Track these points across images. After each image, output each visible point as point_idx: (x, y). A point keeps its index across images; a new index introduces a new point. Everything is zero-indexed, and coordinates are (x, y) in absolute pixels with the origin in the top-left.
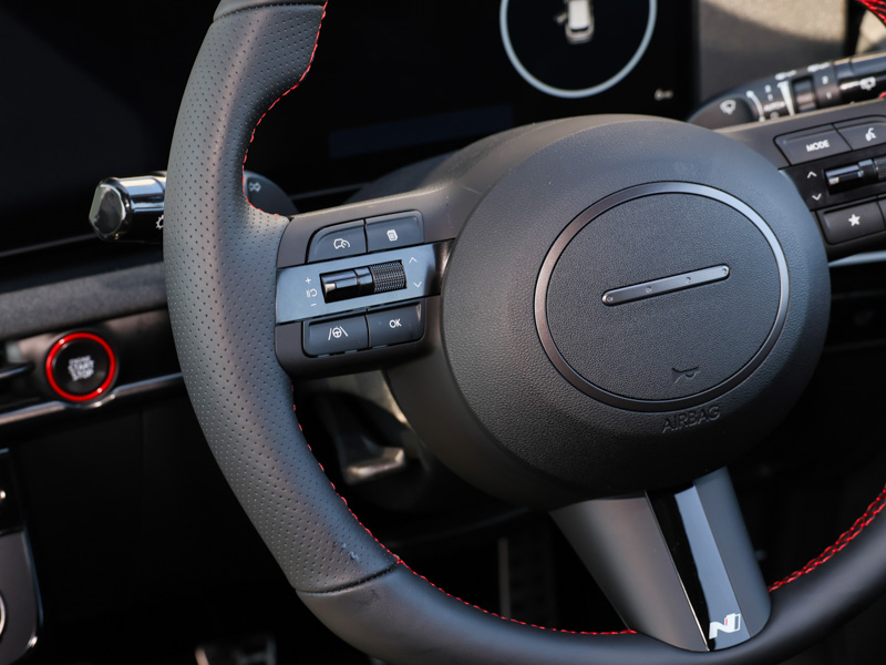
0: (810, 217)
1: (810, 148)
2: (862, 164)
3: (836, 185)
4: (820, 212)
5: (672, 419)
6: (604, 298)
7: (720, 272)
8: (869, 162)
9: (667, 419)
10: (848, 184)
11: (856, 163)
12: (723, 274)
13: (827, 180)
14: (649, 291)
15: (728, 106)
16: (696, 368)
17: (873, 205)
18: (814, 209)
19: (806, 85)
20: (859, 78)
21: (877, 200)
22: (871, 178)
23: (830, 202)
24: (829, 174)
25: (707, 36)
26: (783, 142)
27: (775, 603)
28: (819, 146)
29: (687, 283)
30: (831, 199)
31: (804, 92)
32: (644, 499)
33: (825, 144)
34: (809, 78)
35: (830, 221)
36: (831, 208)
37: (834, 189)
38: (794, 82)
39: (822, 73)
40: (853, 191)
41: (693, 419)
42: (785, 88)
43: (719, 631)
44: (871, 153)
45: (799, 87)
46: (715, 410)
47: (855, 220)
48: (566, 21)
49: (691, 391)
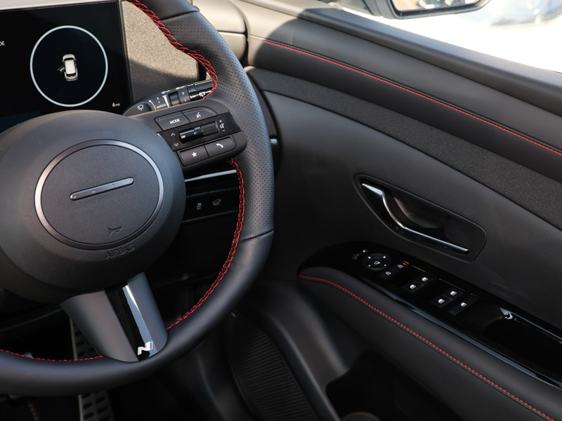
0: (174, 155)
1: (172, 122)
2: (196, 129)
3: (184, 139)
4: (178, 152)
5: (111, 252)
6: (71, 197)
7: (129, 181)
8: (199, 128)
9: (108, 253)
10: (190, 138)
11: (193, 129)
12: (131, 182)
13: (180, 137)
14: (94, 192)
15: (140, 107)
16: (120, 227)
17: (202, 148)
18: (175, 151)
19: (175, 96)
20: (198, 92)
21: (204, 145)
22: (200, 135)
23: (182, 147)
24: (181, 134)
25: (134, 77)
26: (159, 120)
27: (170, 334)
28: (176, 121)
29: (113, 187)
30: (183, 146)
31: (174, 100)
32: (103, 292)
33: (178, 120)
34: (176, 93)
35: (184, 156)
36: (183, 150)
37: (183, 141)
38: (169, 95)
39: (181, 90)
40: (193, 141)
41: (121, 252)
42: (165, 98)
43: (143, 351)
44: (199, 123)
45: (172, 97)
46: (132, 246)
47: (194, 155)
48: (65, 71)
49: (119, 238)
